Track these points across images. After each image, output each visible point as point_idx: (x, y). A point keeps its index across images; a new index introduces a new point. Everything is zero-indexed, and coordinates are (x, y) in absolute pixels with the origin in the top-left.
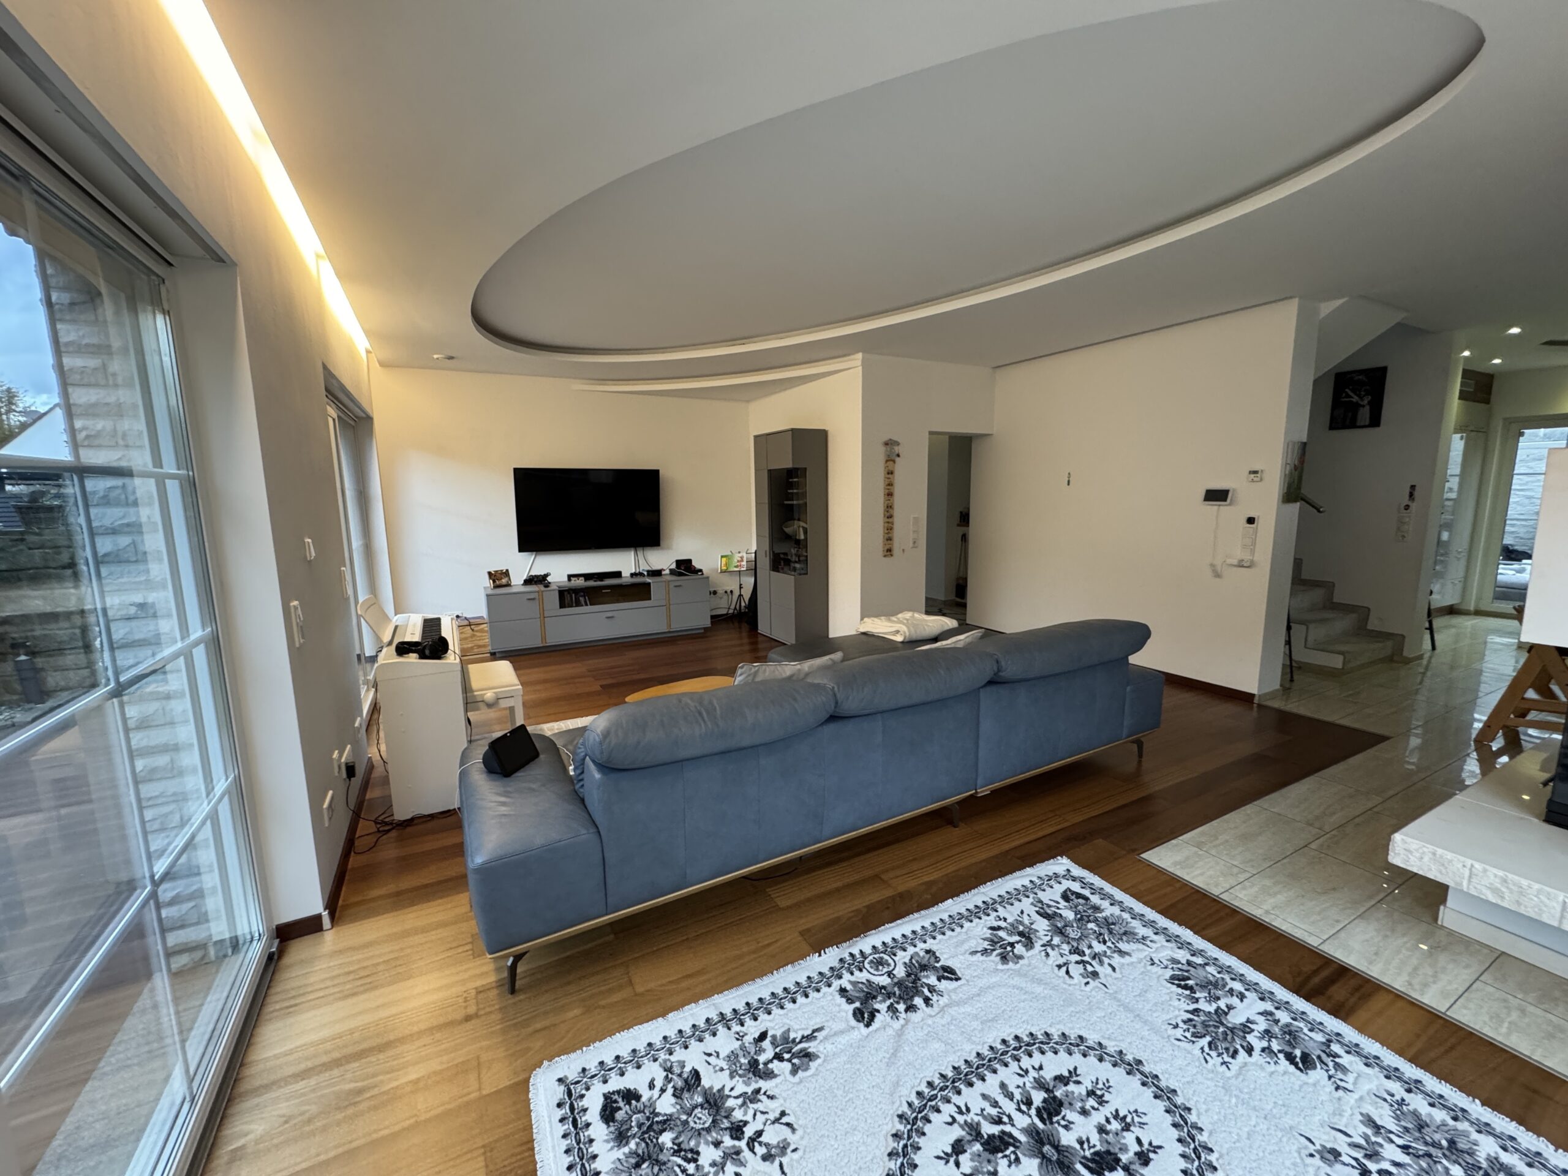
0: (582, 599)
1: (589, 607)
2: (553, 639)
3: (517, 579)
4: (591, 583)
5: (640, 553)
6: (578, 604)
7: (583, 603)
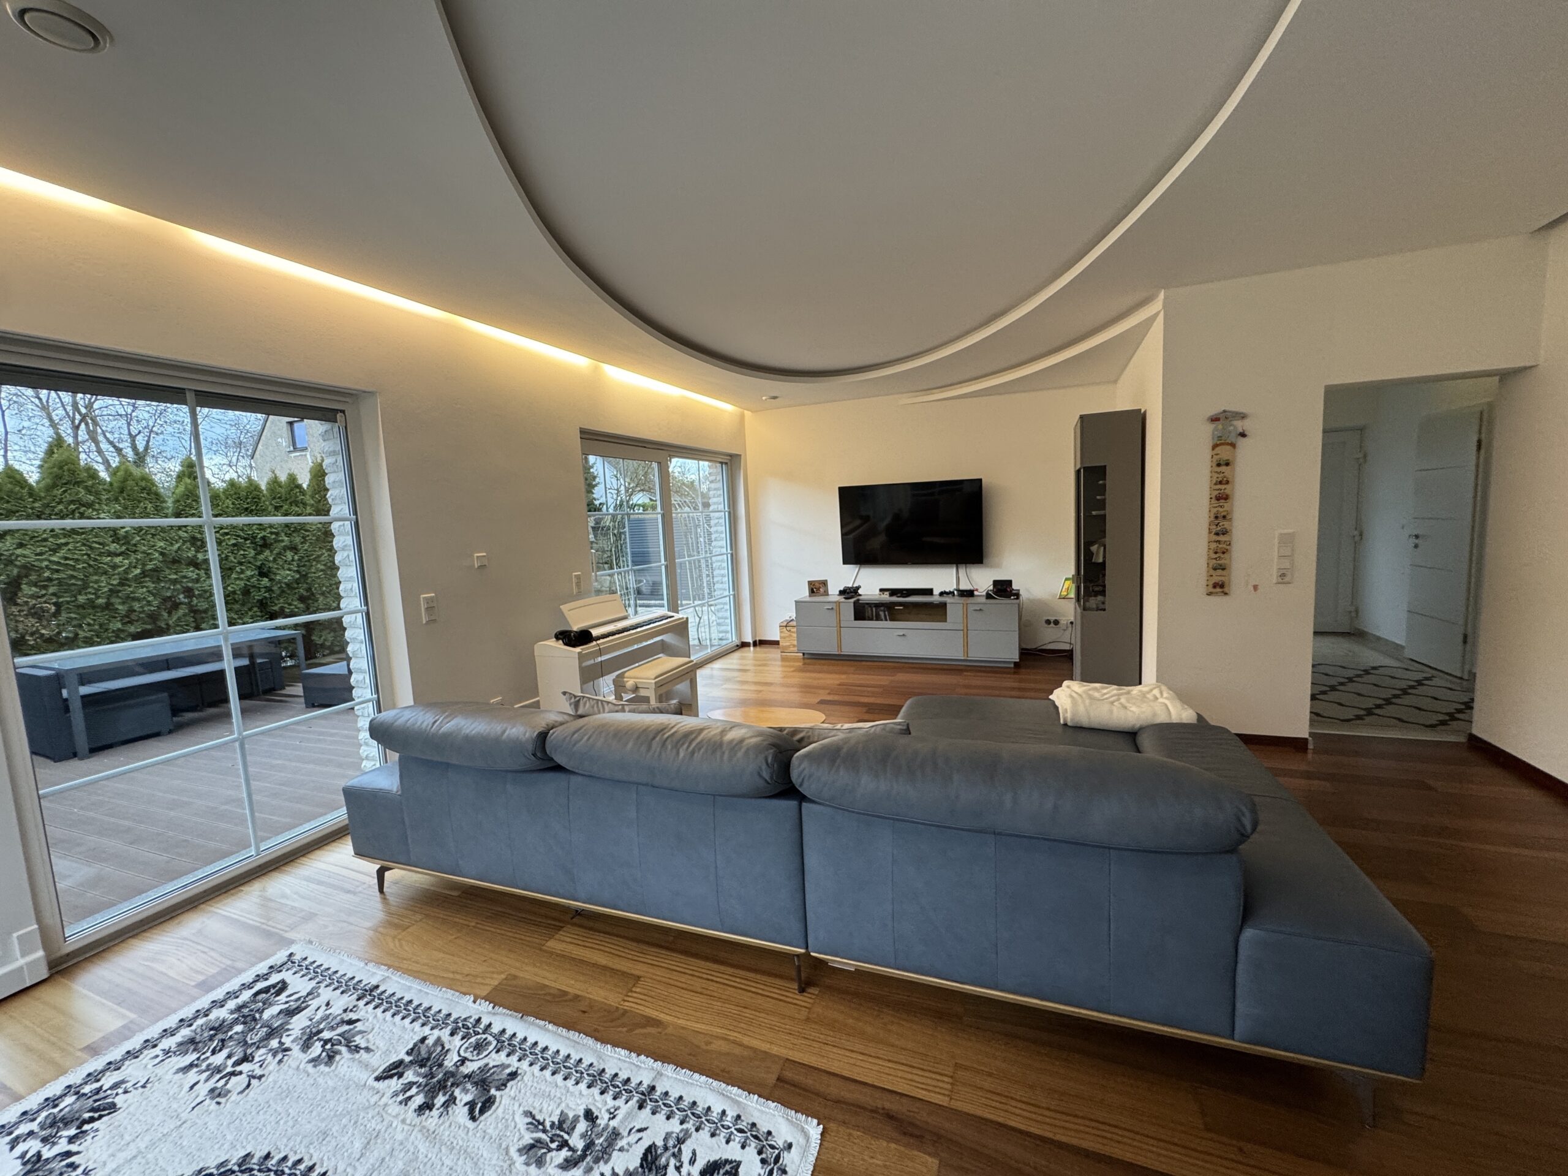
0: (882, 613)
1: (889, 622)
2: (846, 651)
3: (834, 589)
4: (895, 599)
5: (962, 571)
6: (878, 618)
7: (883, 617)
